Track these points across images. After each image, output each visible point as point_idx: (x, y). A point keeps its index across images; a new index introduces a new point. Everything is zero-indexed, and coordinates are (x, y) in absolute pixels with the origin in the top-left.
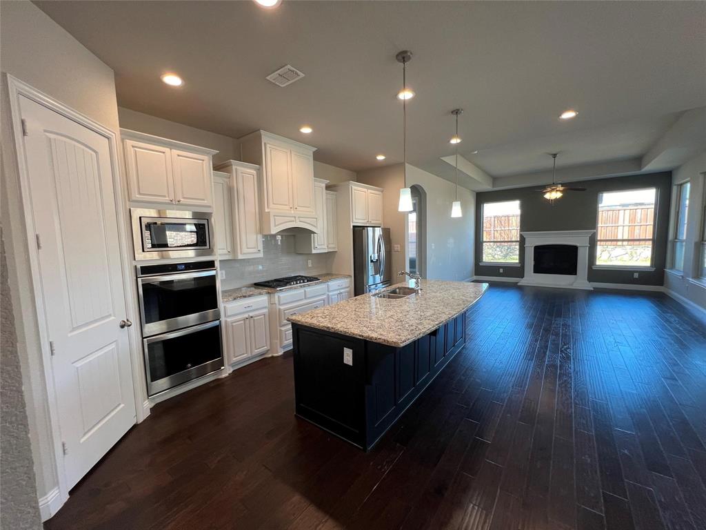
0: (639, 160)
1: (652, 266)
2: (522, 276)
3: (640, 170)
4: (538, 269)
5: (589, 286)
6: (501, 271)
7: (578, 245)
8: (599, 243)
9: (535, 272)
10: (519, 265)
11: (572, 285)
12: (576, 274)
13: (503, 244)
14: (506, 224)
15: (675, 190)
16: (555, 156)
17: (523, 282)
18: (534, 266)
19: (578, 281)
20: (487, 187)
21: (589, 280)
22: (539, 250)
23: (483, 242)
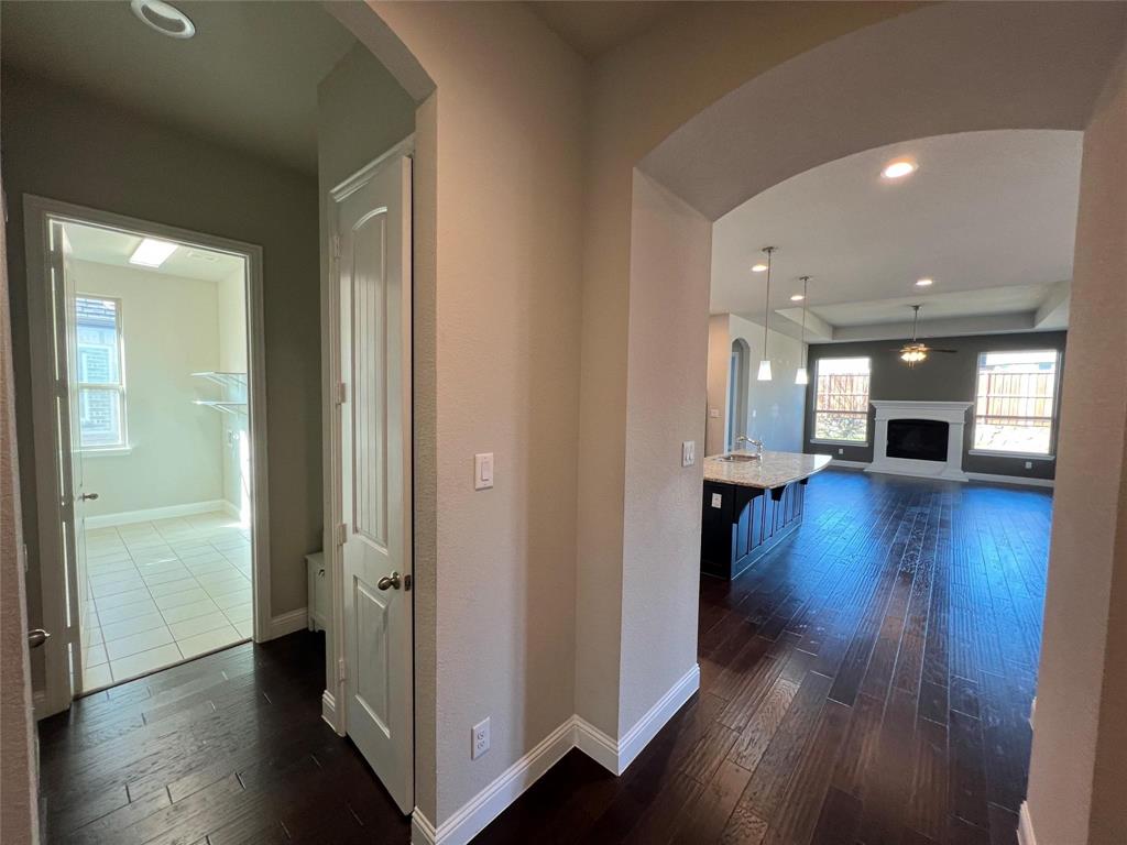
0: (1031, 315)
1: (1050, 453)
2: (871, 460)
3: (1034, 326)
4: (893, 451)
6: (840, 451)
7: (949, 421)
8: (977, 419)
9: (888, 455)
10: (867, 445)
11: (939, 474)
12: (945, 460)
13: (842, 415)
14: (849, 387)
16: (917, 308)
17: (871, 468)
18: (888, 446)
19: (949, 470)
21: (965, 468)
22: (895, 426)
23: (816, 411)
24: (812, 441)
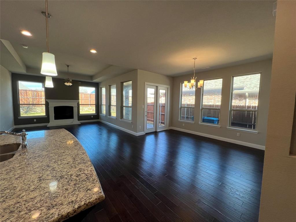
1: (96, 113)
2: (48, 122)
5: (79, 122)
6: (35, 120)
7: (73, 106)
8: (80, 106)
9: (55, 119)
10: (46, 117)
11: (72, 123)
12: (73, 118)
15: (100, 89)
16: (68, 66)
17: (49, 125)
18: (55, 116)
19: (75, 121)
20: (22, 71)
21: (79, 120)
22: (56, 109)
23: (19, 104)
24: (19, 118)
